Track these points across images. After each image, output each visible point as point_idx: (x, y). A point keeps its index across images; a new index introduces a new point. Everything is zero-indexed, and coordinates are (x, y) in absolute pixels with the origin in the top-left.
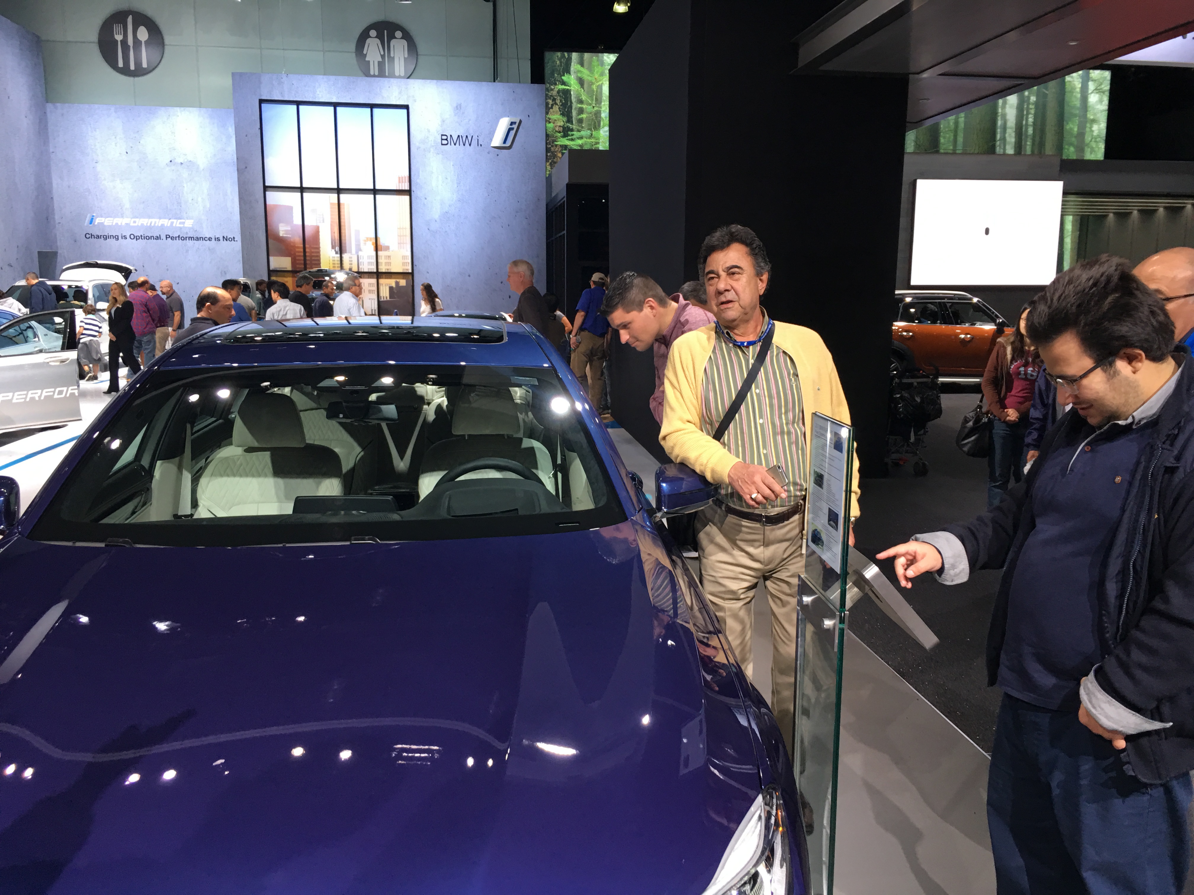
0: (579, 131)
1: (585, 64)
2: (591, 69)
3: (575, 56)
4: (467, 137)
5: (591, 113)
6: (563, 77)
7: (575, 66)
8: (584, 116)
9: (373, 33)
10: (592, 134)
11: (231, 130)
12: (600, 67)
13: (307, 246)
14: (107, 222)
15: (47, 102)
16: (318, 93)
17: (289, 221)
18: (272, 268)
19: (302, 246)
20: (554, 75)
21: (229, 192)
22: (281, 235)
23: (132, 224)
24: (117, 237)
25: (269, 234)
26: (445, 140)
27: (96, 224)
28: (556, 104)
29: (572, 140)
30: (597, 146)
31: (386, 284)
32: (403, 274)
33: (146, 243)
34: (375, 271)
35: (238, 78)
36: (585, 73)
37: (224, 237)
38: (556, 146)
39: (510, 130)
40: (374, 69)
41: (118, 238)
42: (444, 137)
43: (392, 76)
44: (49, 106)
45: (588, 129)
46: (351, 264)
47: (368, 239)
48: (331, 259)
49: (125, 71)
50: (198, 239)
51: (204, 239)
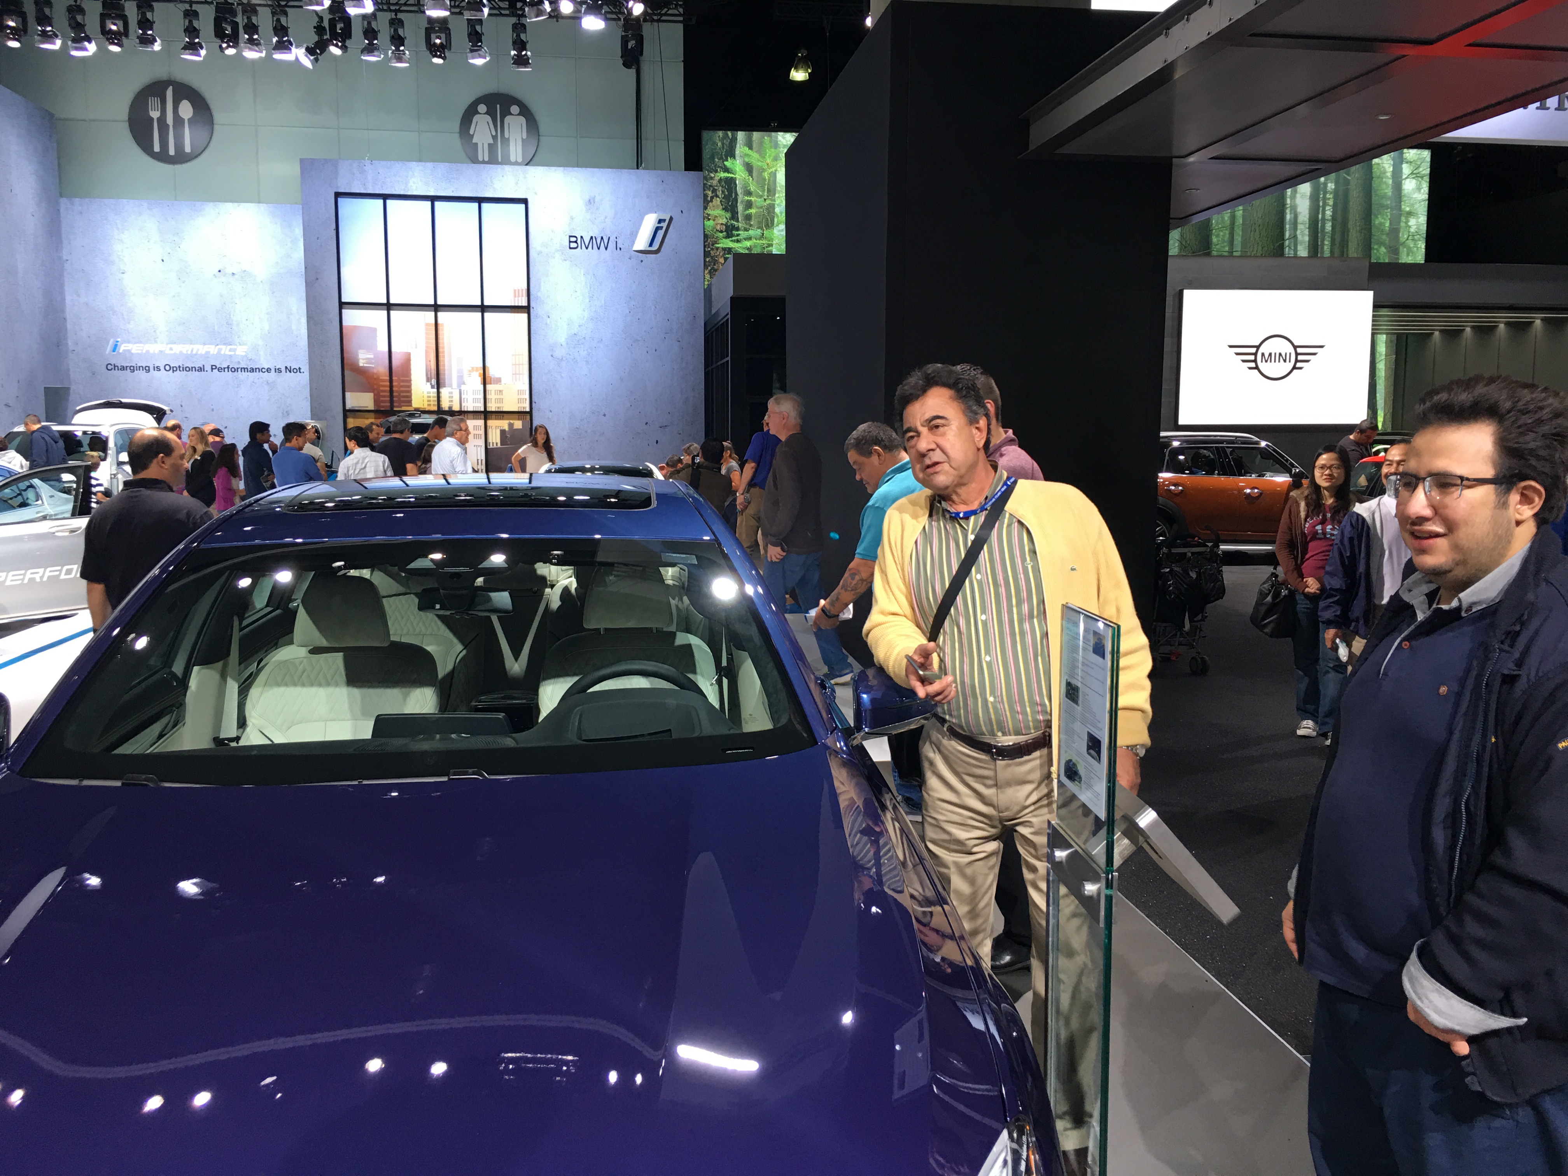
0: (746, 230)
1: (754, 146)
2: (761, 153)
3: (741, 135)
4: (602, 238)
5: (761, 207)
6: (726, 163)
7: (741, 149)
8: (753, 211)
9: (482, 108)
10: (763, 234)
11: (299, 232)
12: (773, 150)
13: (394, 378)
14: (135, 348)
15: (61, 196)
16: (411, 183)
17: (371, 346)
18: (348, 407)
19: (388, 378)
20: (713, 160)
21: (294, 310)
22: (361, 365)
23: (168, 352)
24: (147, 368)
25: (345, 363)
26: (574, 242)
27: (121, 351)
28: (717, 196)
29: (738, 241)
30: (770, 248)
31: (497, 426)
32: (519, 414)
33: (186, 375)
34: (482, 409)
35: (308, 167)
36: (754, 157)
37: (286, 368)
38: (717, 249)
39: (657, 229)
40: (483, 153)
41: (149, 370)
42: (573, 239)
43: (506, 161)
44: (64, 202)
45: (758, 228)
46: (452, 401)
47: (473, 369)
48: (426, 395)
49: (163, 157)
50: (253, 370)
51: (261, 370)
